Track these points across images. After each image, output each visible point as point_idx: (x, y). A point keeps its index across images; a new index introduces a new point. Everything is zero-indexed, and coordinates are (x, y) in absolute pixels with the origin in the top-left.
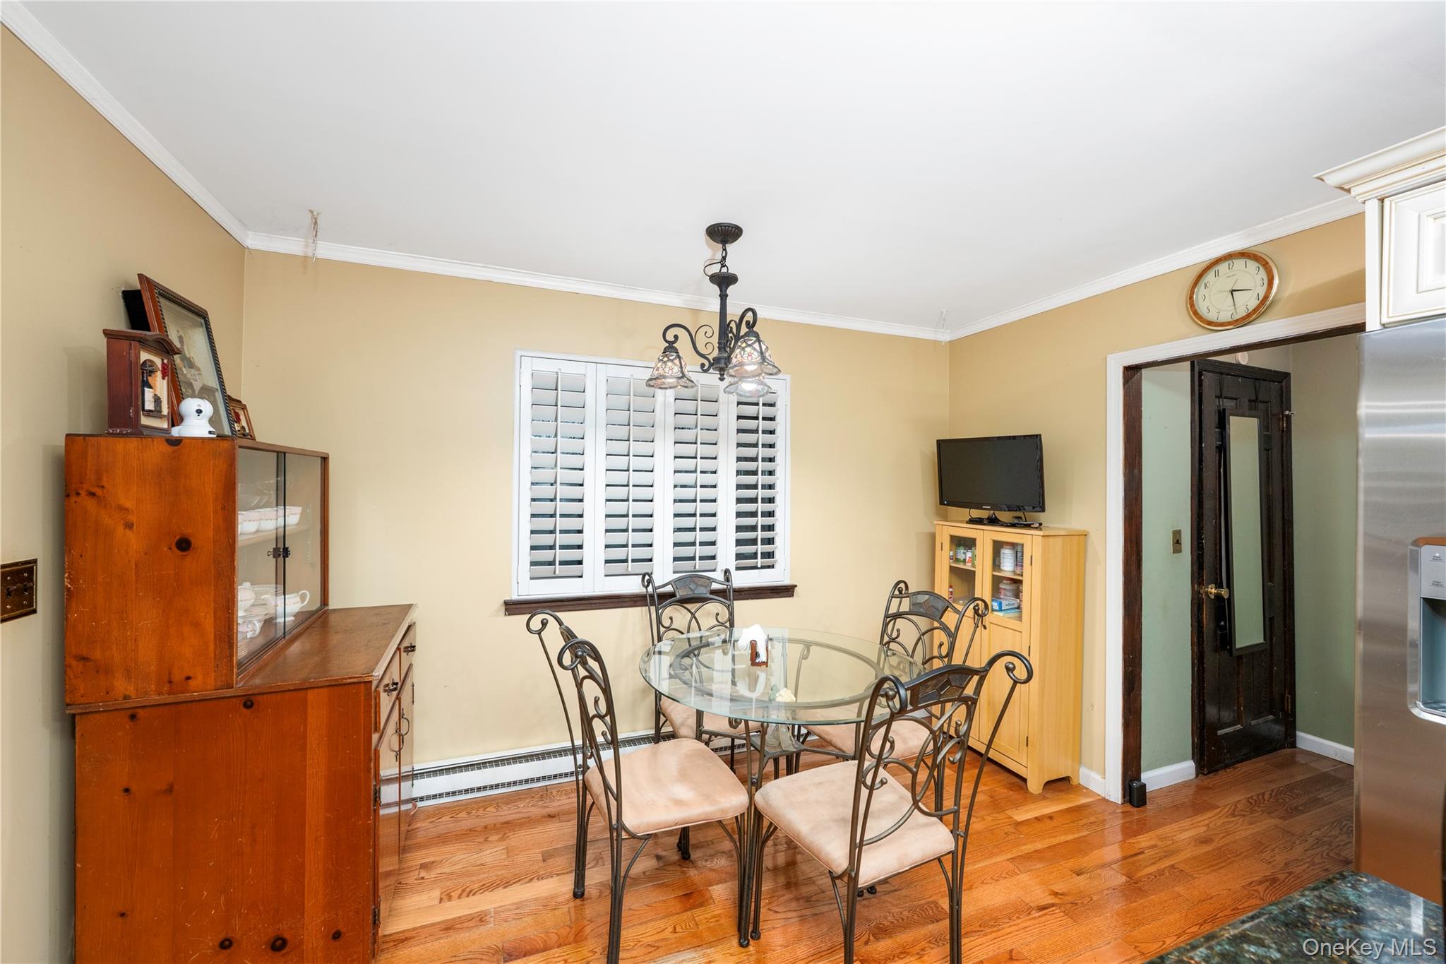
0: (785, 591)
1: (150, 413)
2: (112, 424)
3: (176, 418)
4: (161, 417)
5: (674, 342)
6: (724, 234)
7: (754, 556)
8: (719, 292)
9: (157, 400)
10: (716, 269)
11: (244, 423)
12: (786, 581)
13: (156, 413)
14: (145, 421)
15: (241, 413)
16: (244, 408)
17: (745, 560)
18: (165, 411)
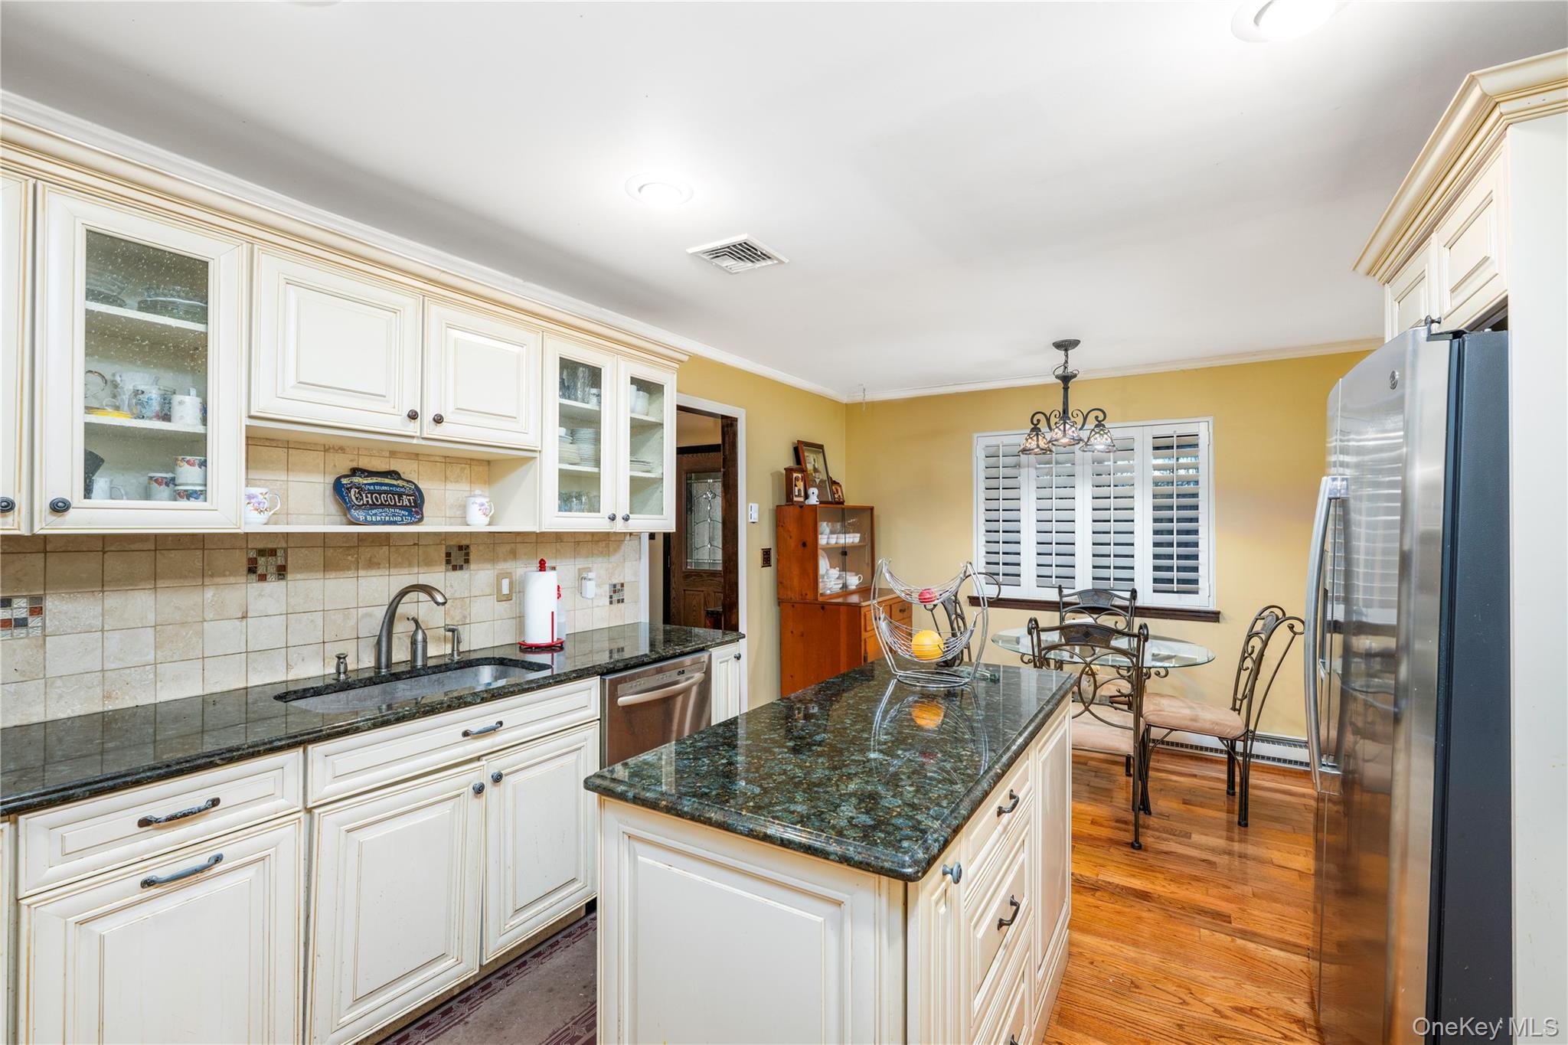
0: (1213, 617)
1: (796, 496)
2: (787, 501)
3: (807, 497)
4: (801, 497)
5: (1037, 424)
6: (1065, 346)
7: (1171, 581)
8: (1062, 386)
9: (799, 490)
10: (1060, 372)
11: (840, 493)
12: (1212, 607)
13: (799, 495)
14: (795, 499)
15: (839, 489)
16: (840, 486)
17: (1160, 584)
18: (803, 494)
